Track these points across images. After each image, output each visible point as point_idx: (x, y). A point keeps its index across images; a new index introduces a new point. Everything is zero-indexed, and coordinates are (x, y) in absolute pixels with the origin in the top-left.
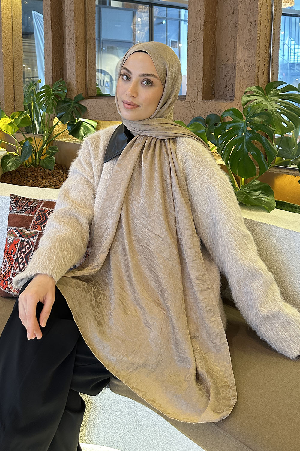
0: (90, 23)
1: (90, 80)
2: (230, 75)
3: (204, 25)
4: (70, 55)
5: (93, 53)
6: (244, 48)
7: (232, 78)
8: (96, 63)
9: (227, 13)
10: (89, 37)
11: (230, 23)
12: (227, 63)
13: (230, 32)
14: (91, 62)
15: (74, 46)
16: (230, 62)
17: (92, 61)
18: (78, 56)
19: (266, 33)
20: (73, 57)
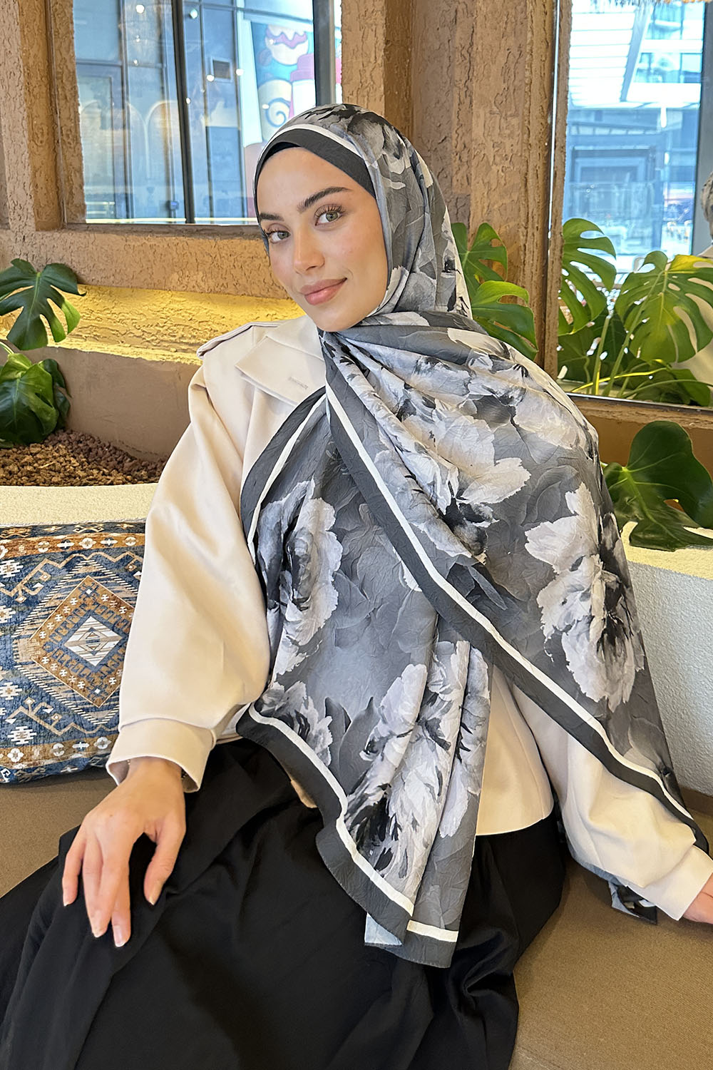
0: (60, 31)
1: (69, 179)
2: (449, 177)
3: (385, 50)
4: (11, 116)
5: (72, 110)
6: (491, 113)
7: (455, 183)
8: (81, 135)
9: (438, 20)
10: (59, 68)
11: (447, 47)
12: (441, 144)
13: (448, 69)
14: (69, 133)
15: (22, 92)
16: (451, 145)
17: (71, 131)
18: (33, 119)
19: (543, 75)
20: (20, 120)
